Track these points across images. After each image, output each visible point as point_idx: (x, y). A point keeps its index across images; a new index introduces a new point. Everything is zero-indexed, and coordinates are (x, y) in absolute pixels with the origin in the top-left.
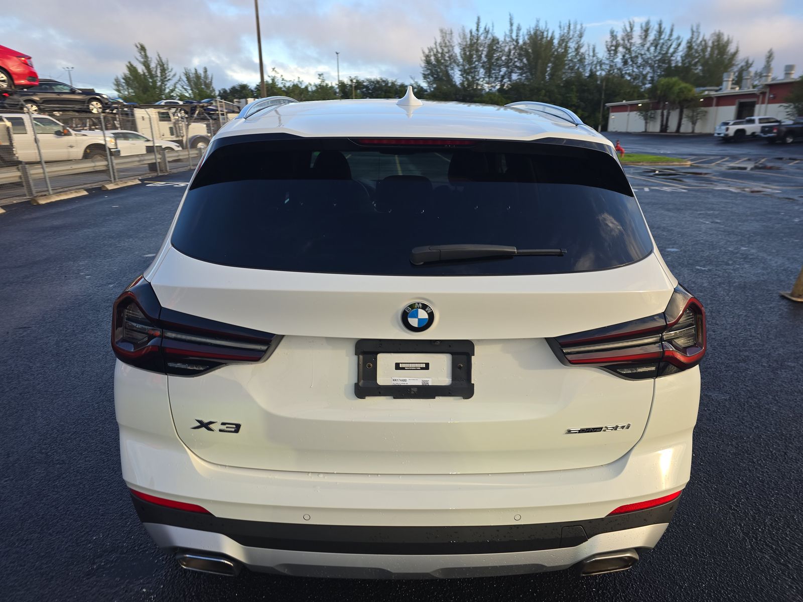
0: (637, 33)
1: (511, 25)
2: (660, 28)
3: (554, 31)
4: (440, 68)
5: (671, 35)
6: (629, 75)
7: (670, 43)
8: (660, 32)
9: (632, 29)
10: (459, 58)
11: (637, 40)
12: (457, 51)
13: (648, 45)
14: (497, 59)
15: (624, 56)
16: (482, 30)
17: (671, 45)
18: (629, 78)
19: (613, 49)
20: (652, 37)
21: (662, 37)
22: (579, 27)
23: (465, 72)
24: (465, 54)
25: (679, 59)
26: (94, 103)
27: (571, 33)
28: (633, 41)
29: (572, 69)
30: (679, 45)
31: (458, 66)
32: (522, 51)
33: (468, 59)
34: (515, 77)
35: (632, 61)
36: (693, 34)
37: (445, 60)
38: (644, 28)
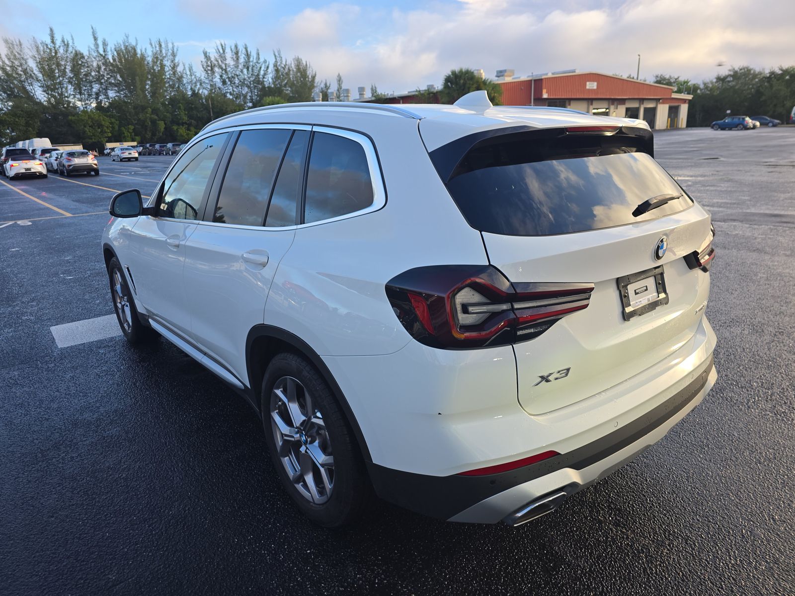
0: (229, 55)
1: (95, 39)
2: (247, 51)
3: (146, 49)
4: (13, 83)
5: (259, 58)
6: (231, 94)
7: (259, 66)
8: (248, 55)
9: (224, 51)
10: (36, 71)
11: (230, 61)
12: (32, 64)
13: (241, 67)
14: (86, 75)
15: (221, 76)
16: (58, 43)
17: (261, 68)
18: (231, 97)
19: (210, 69)
20: (242, 60)
21: (251, 59)
22: (170, 46)
23: (47, 89)
24: (43, 68)
25: (270, 80)
27: (164, 51)
28: (227, 62)
29: (173, 88)
30: (268, 67)
31: (38, 80)
32: (113, 68)
33: (49, 74)
34: (112, 94)
35: (230, 81)
36: (276, 59)
37: (17, 74)
38: (234, 50)
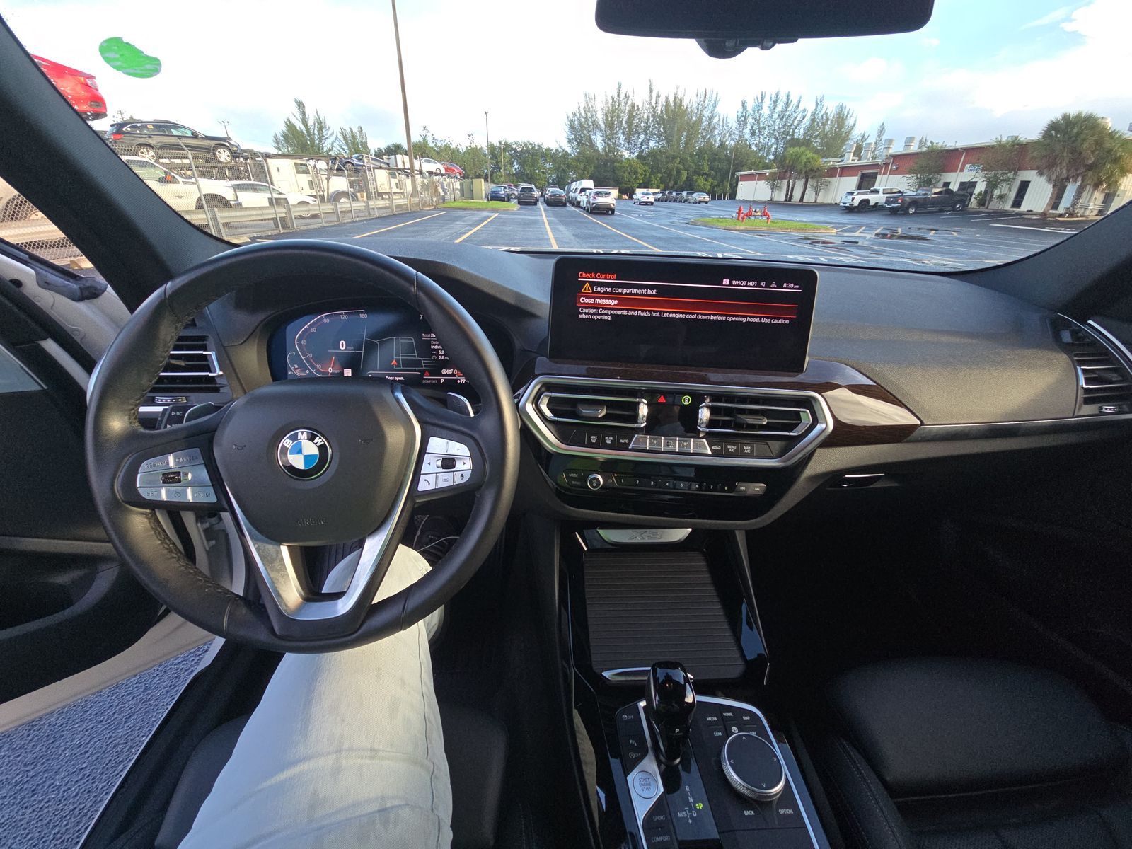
0: (767, 103)
1: (651, 91)
2: (788, 99)
3: (690, 100)
4: (583, 133)
5: (798, 107)
6: (756, 145)
7: (795, 115)
8: (787, 104)
9: (762, 100)
10: (601, 123)
11: (766, 111)
12: (600, 116)
13: (775, 116)
14: (637, 126)
15: (752, 127)
16: (622, 96)
17: (796, 118)
18: (755, 149)
19: (742, 121)
20: (779, 109)
21: (789, 109)
22: (714, 96)
23: (607, 139)
24: (607, 119)
25: (802, 131)
26: (221, 150)
27: (707, 102)
28: (762, 112)
29: (704, 138)
30: (804, 117)
31: (601, 131)
32: (659, 119)
33: (610, 125)
34: (652, 144)
35: (759, 131)
36: (817, 106)
37: (588, 124)
38: (774, 99)
